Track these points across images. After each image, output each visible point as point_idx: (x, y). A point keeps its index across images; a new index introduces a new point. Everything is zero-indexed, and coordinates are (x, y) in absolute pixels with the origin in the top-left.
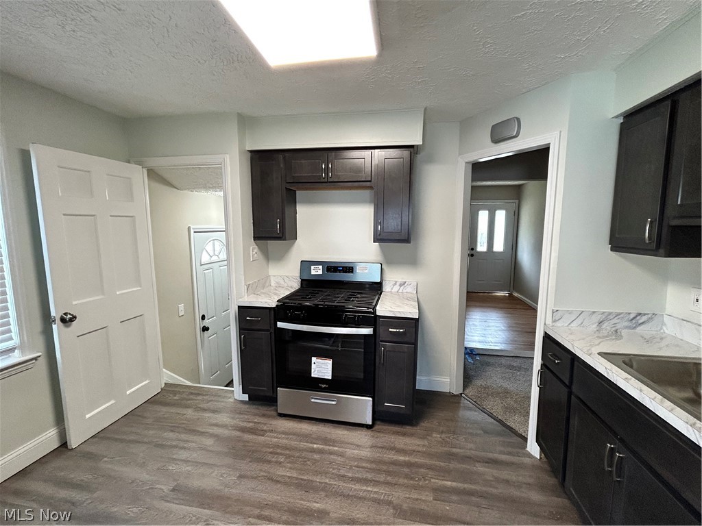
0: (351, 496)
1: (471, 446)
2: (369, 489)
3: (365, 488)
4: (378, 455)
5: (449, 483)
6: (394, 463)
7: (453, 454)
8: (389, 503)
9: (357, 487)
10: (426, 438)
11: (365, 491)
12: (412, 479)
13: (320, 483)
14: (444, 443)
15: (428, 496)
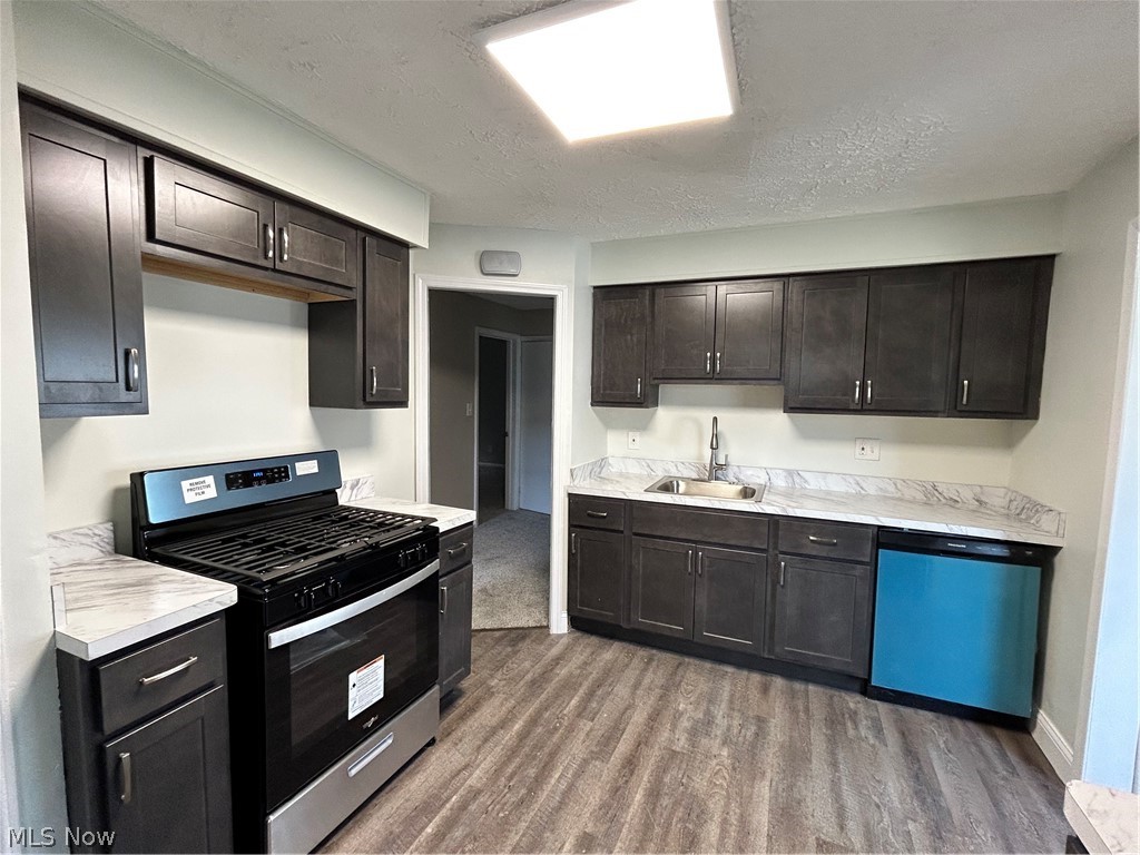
0: (563, 799)
1: (527, 664)
2: (557, 776)
3: (553, 781)
4: (498, 749)
5: (573, 702)
6: (523, 736)
7: (533, 682)
8: (586, 762)
9: (547, 788)
10: (493, 693)
11: (558, 781)
12: (556, 729)
13: (523, 835)
14: (512, 681)
15: (585, 725)
